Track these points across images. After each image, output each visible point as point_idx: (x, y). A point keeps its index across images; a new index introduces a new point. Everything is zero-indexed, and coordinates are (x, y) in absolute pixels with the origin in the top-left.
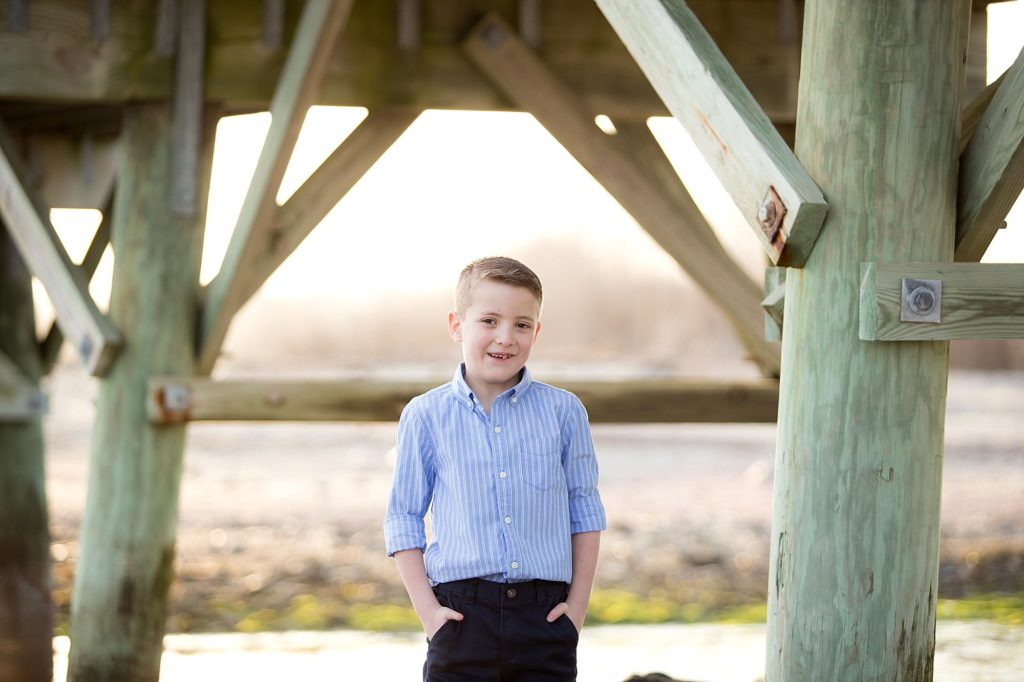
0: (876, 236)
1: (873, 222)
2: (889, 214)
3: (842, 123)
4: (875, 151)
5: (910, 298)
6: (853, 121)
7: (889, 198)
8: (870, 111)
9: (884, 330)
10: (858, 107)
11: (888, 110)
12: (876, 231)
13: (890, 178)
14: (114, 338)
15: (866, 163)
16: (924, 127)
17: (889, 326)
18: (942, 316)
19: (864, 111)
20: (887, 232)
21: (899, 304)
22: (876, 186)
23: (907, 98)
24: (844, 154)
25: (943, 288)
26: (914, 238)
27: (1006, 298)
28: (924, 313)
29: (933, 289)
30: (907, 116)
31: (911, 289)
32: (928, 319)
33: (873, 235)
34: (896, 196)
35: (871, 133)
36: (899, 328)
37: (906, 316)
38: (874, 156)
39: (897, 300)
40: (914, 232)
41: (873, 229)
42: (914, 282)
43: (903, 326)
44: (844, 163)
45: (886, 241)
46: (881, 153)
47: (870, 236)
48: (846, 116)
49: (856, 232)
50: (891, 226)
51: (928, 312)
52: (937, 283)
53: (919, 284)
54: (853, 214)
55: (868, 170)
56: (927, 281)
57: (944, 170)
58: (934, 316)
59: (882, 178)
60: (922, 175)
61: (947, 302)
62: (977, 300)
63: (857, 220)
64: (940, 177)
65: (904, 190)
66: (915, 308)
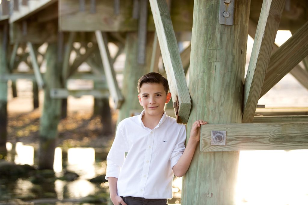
0: (207, 114)
1: (206, 109)
2: (211, 107)
3: (197, 75)
4: (207, 85)
5: (214, 137)
6: (201, 75)
7: (211, 102)
8: (206, 72)
9: (205, 148)
10: (202, 70)
11: (211, 71)
12: (207, 113)
13: (212, 94)
14: (121, 99)
15: (204, 90)
16: (224, 77)
17: (207, 147)
18: (226, 143)
19: (204, 72)
20: (211, 113)
21: (210, 139)
22: (207, 97)
23: (218, 67)
24: (198, 86)
25: (226, 133)
26: (220, 115)
27: (251, 136)
28: (219, 142)
29: (222, 134)
30: (218, 73)
31: (214, 134)
32: (221, 144)
33: (206, 114)
34: (214, 101)
35: (206, 79)
36: (210, 148)
37: (213, 143)
38: (207, 87)
39: (210, 138)
40: (220, 113)
41: (206, 112)
42: (216, 132)
43: (212, 147)
44: (198, 89)
45: (210, 116)
46: (209, 86)
47: (205, 115)
48: (198, 73)
49: (201, 113)
50: (212, 111)
51: (221, 142)
52: (224, 132)
53: (217, 132)
54: (200, 107)
55: (205, 92)
56: (221, 131)
57: (232, 91)
58: (223, 143)
59: (209, 94)
60: (223, 94)
61: (228, 138)
62: (240, 137)
63: (201, 109)
64: (231, 94)
65: (216, 99)
66: (216, 141)
